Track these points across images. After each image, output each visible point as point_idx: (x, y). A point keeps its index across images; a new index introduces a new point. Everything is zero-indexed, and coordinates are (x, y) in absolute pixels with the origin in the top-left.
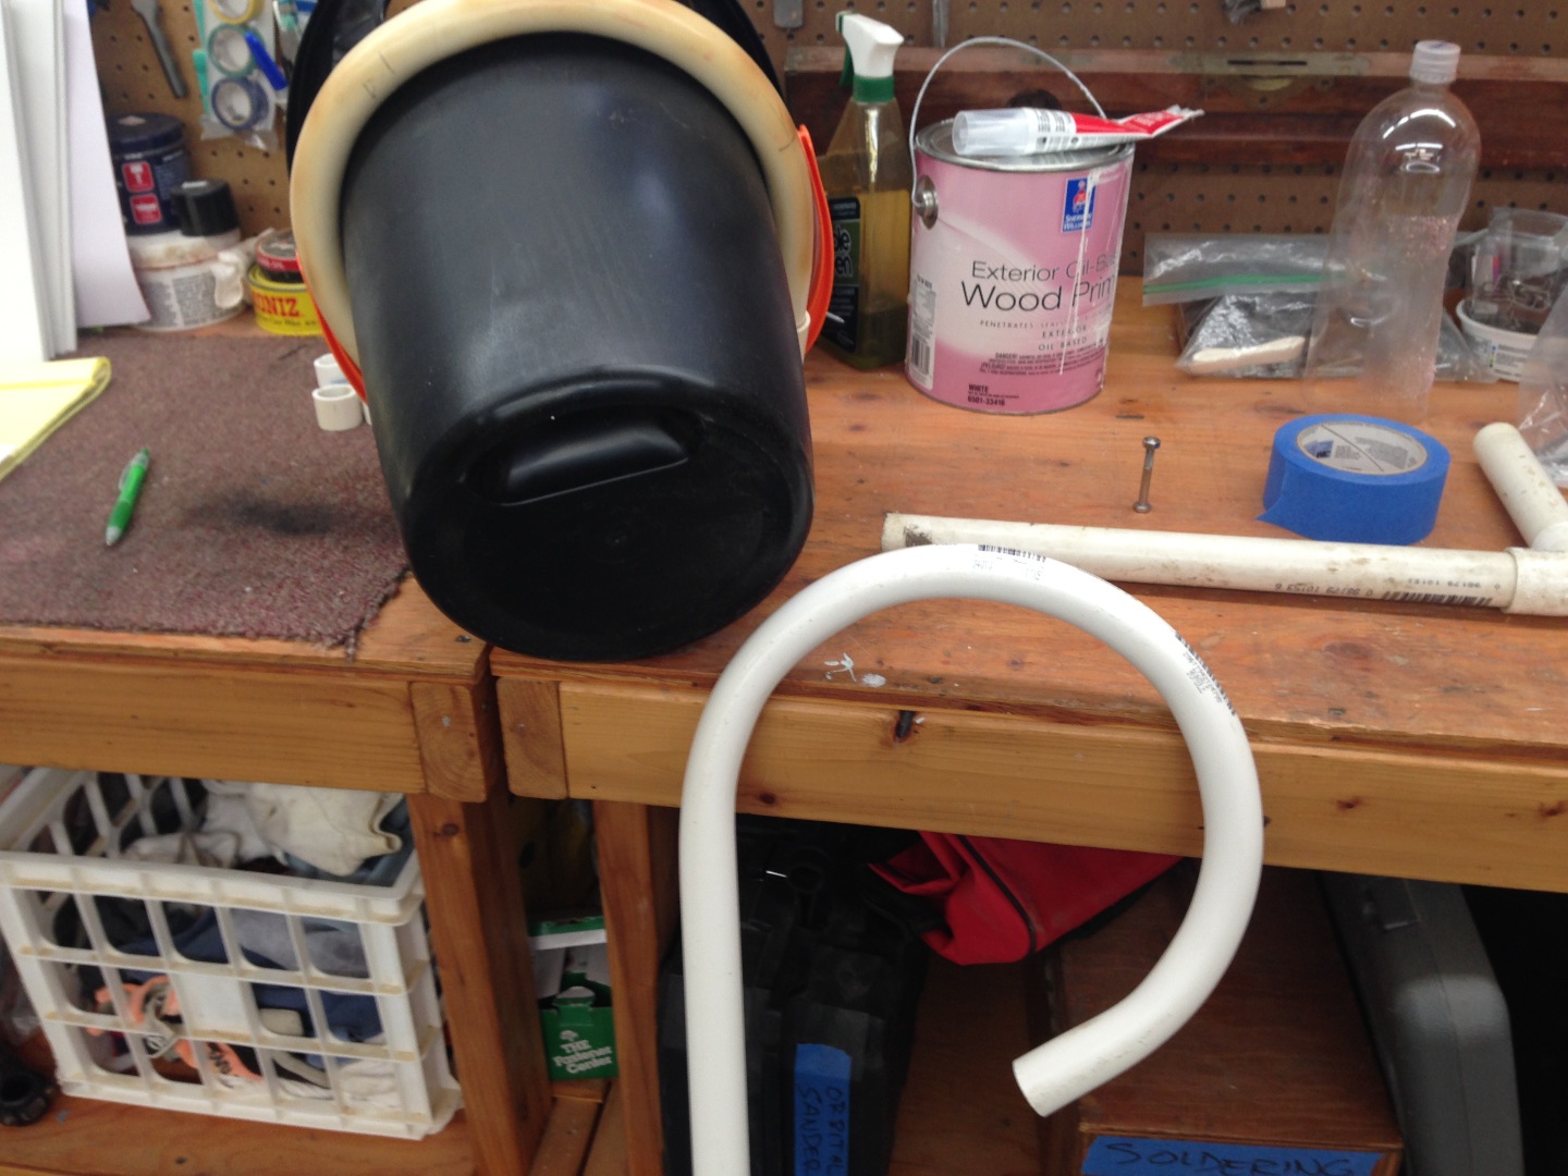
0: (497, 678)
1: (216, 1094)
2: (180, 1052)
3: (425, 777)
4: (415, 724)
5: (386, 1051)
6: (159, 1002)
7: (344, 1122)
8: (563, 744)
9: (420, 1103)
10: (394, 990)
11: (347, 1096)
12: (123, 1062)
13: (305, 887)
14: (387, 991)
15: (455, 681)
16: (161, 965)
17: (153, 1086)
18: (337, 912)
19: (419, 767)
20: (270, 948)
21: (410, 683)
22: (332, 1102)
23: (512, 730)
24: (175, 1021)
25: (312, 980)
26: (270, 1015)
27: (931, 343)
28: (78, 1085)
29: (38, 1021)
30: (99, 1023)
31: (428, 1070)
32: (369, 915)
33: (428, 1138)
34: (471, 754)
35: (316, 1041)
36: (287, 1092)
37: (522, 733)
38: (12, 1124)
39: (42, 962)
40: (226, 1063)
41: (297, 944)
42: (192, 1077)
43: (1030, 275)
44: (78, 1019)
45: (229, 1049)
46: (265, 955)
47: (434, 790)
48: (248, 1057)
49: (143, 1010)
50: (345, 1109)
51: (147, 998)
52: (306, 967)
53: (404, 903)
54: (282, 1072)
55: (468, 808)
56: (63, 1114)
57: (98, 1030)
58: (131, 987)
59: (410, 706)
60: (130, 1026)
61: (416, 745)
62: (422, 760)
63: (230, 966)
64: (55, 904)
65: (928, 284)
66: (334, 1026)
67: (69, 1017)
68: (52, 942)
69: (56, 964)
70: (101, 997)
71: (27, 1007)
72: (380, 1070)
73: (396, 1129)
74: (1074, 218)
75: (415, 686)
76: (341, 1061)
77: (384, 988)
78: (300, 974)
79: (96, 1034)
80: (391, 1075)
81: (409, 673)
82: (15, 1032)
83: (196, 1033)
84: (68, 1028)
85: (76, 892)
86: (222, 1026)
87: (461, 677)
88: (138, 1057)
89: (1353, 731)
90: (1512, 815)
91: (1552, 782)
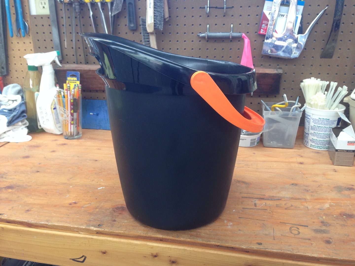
89: (101, 231)
90: (145, 257)
91: (152, 247)
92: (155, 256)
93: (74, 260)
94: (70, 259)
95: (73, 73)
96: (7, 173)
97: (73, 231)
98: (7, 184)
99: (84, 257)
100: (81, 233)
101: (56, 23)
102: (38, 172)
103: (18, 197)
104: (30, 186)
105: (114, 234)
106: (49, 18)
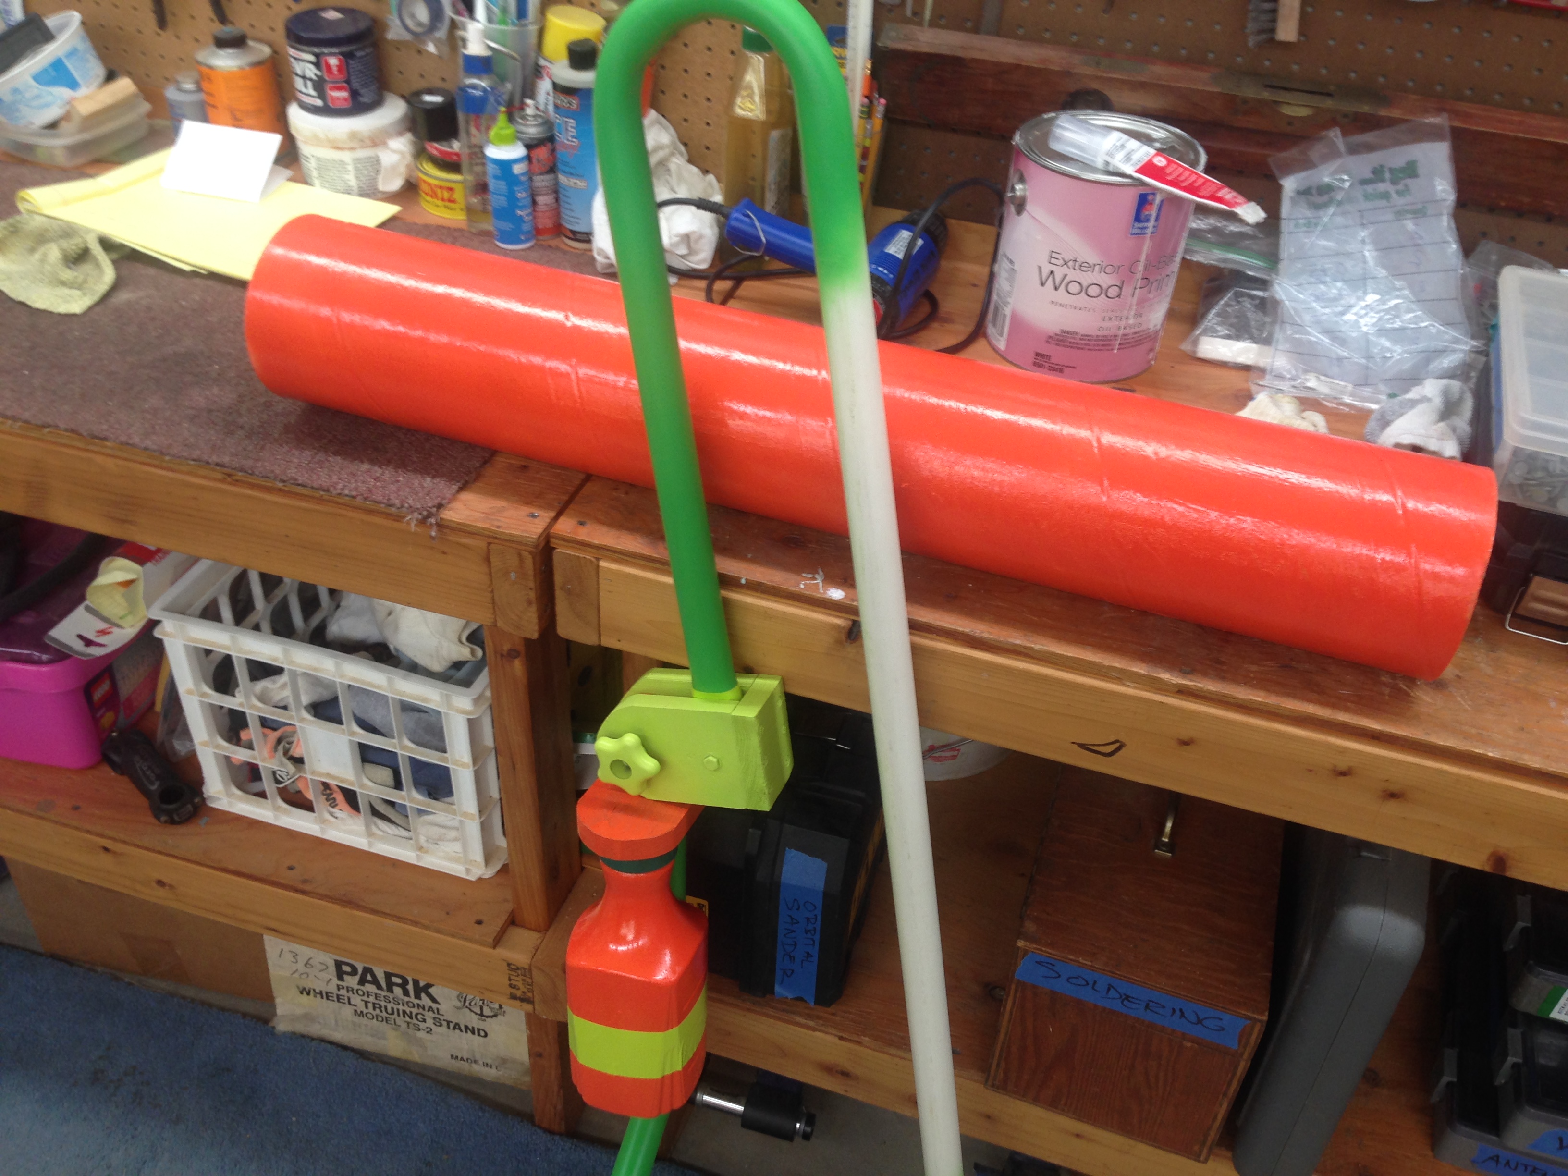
0: (554, 548)
1: (324, 821)
2: (300, 786)
3: (495, 613)
4: (490, 574)
5: (455, 810)
6: (287, 745)
7: (419, 858)
8: (599, 605)
9: (477, 853)
10: (464, 765)
11: (422, 839)
12: (256, 787)
13: (404, 678)
14: (458, 765)
15: (523, 548)
16: (292, 718)
17: (276, 808)
18: (426, 700)
19: (490, 606)
20: (376, 718)
21: (489, 544)
22: (412, 842)
23: (562, 588)
24: (299, 761)
25: (404, 748)
26: (369, 767)
27: (1008, 311)
28: (219, 799)
29: (193, 745)
30: (241, 755)
31: (485, 828)
32: (450, 706)
33: (480, 879)
34: (529, 603)
35: (403, 793)
36: (378, 828)
37: (569, 592)
38: (166, 822)
39: (201, 702)
40: (334, 799)
41: (394, 719)
42: (307, 806)
43: (1097, 268)
44: (223, 748)
45: (338, 790)
46: (371, 723)
47: (500, 624)
48: (351, 798)
49: (275, 749)
50: (420, 848)
51: (279, 741)
52: (400, 738)
53: (477, 701)
54: (375, 813)
55: (528, 642)
56: (205, 820)
57: (238, 760)
58: (267, 731)
59: (488, 560)
60: (263, 760)
61: (490, 590)
62: (493, 602)
63: (344, 727)
64: (216, 660)
65: (1011, 262)
66: (418, 784)
67: (218, 746)
68: (209, 687)
69: (211, 705)
70: (244, 735)
71: (186, 733)
72: (449, 824)
73: (458, 870)
74: (1141, 225)
75: (492, 546)
76: (421, 812)
77: (456, 762)
78: (395, 741)
79: (237, 763)
80: (457, 829)
81: (489, 537)
82: (175, 753)
83: (313, 773)
84: (216, 755)
85: (234, 654)
86: (335, 771)
87: (526, 545)
88: (267, 784)
89: (1193, 688)
90: (1311, 771)
91: (1343, 751)
92: (1343, 774)
93: (1082, 746)
94: (1073, 743)
97: (1104, 676)
99: (1118, 745)
100: (1128, 683)
105: (1232, 701)
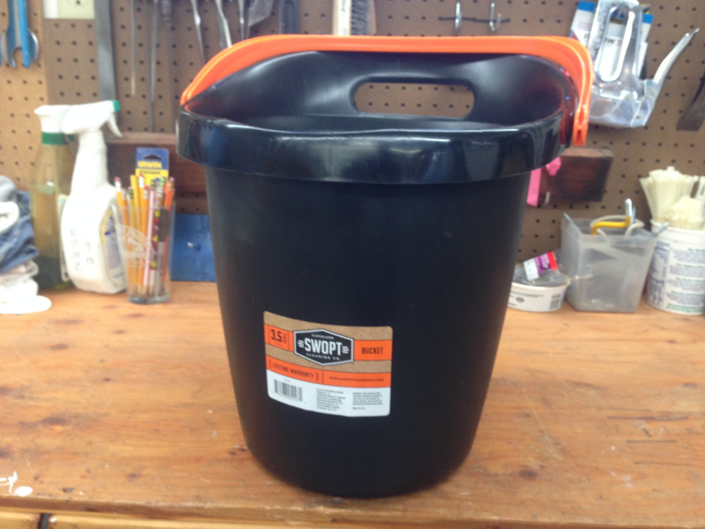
95: (152, 151)
96: (29, 387)
98: (44, 414)
101: (109, 39)
102: (107, 380)
103: (90, 443)
104: (107, 415)
106: (90, 26)
